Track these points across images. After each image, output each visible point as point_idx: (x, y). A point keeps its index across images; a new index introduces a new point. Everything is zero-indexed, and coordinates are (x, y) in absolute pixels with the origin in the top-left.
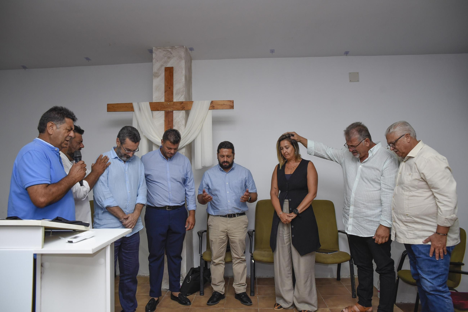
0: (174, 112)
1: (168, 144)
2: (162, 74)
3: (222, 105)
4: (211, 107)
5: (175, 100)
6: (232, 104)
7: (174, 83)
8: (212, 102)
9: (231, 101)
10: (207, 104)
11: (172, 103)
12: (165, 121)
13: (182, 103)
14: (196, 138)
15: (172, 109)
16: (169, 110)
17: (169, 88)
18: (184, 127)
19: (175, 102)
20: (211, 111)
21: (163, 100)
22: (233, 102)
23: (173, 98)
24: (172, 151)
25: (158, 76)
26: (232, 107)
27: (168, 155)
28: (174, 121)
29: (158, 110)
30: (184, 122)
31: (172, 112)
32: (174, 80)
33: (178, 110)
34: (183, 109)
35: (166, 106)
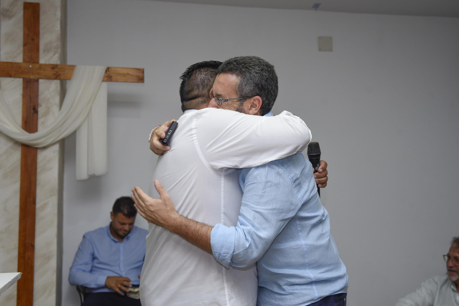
0: (41, 81)
1: (120, 216)
2: (20, 14)
3: (124, 75)
4: (107, 77)
5: (43, 61)
6: (141, 75)
7: (41, 31)
8: (108, 69)
9: (139, 70)
10: (99, 71)
11: (37, 66)
12: (24, 96)
13: (54, 67)
14: (79, 127)
15: (37, 76)
16: (32, 77)
17: (33, 40)
18: (58, 108)
19: (42, 65)
20: (105, 84)
21: (19, 59)
22: (142, 71)
23: (38, 57)
24: (127, 227)
25: (10, 17)
26: (141, 79)
27: (121, 233)
28: (41, 97)
29: (10, 76)
30: (57, 99)
31: (37, 81)
32: (42, 26)
33: (48, 78)
34: (56, 77)
35: (27, 71)
